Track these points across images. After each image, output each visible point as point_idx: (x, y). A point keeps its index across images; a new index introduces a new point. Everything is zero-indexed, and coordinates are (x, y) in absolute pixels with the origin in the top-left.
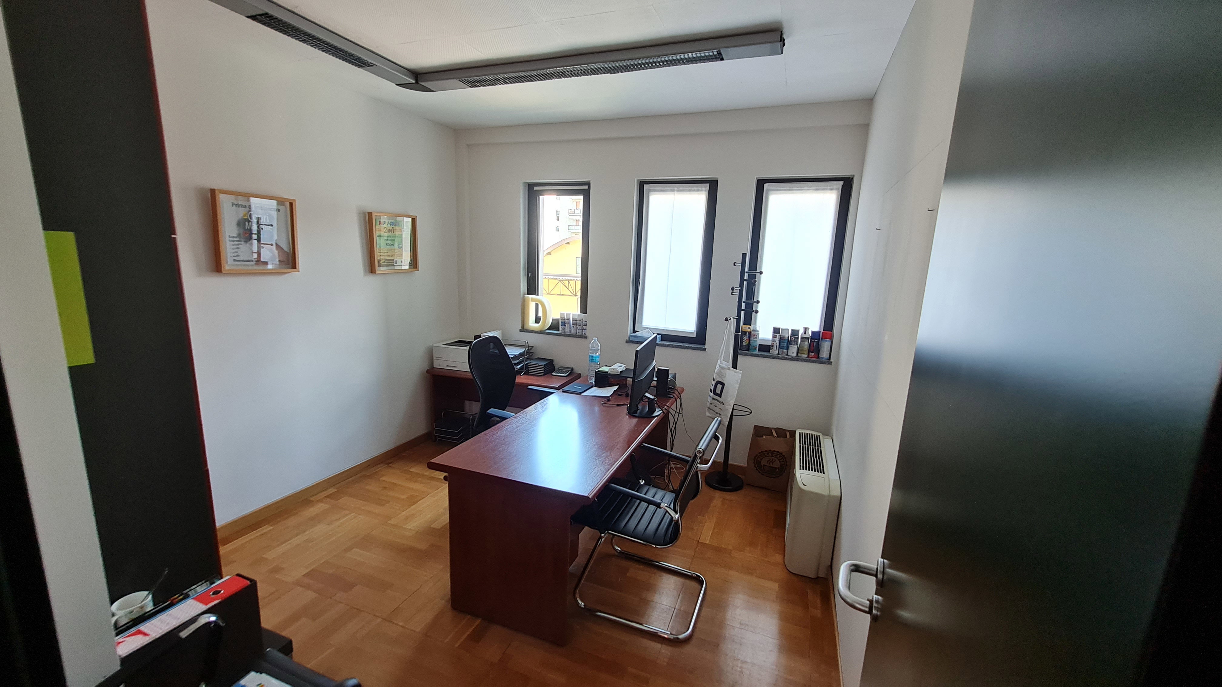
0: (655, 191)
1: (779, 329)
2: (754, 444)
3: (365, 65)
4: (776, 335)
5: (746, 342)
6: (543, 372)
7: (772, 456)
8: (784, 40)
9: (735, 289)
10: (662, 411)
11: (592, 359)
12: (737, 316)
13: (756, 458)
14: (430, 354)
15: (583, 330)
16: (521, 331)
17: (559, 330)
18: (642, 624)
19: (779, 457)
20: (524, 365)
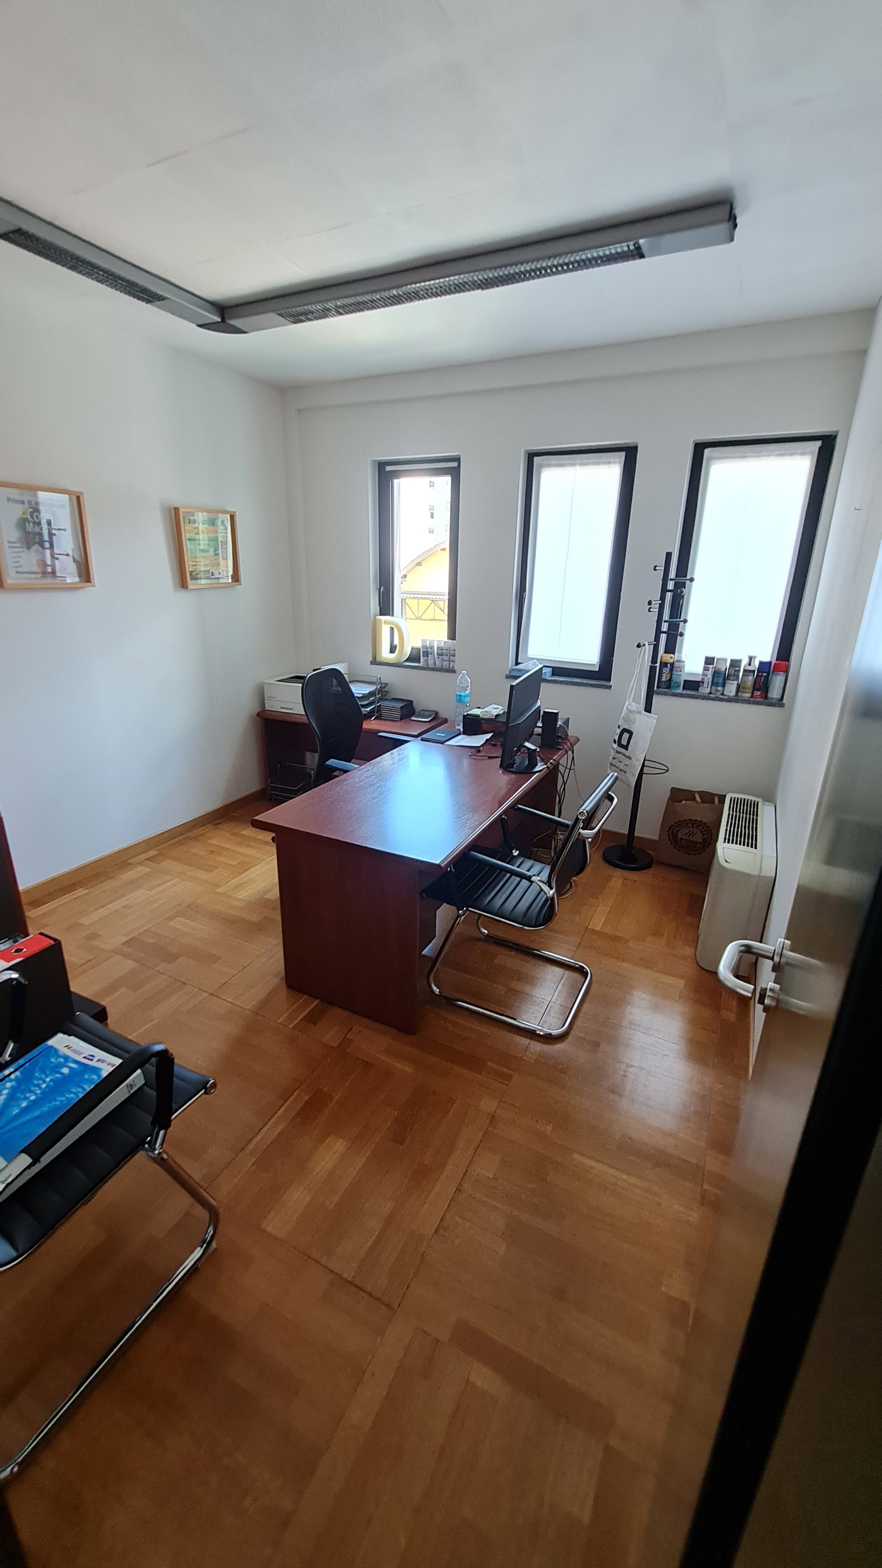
0: (550, 466)
1: (713, 658)
2: (669, 811)
3: (155, 299)
4: (709, 668)
5: (666, 677)
6: (399, 716)
7: (693, 827)
8: (735, 218)
9: (653, 603)
10: (546, 766)
11: (460, 700)
12: (654, 641)
13: (672, 829)
14: (261, 694)
15: (451, 663)
16: (372, 663)
17: (420, 663)
18: (515, 1019)
19: (703, 828)
20: (375, 707)
